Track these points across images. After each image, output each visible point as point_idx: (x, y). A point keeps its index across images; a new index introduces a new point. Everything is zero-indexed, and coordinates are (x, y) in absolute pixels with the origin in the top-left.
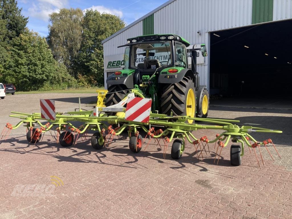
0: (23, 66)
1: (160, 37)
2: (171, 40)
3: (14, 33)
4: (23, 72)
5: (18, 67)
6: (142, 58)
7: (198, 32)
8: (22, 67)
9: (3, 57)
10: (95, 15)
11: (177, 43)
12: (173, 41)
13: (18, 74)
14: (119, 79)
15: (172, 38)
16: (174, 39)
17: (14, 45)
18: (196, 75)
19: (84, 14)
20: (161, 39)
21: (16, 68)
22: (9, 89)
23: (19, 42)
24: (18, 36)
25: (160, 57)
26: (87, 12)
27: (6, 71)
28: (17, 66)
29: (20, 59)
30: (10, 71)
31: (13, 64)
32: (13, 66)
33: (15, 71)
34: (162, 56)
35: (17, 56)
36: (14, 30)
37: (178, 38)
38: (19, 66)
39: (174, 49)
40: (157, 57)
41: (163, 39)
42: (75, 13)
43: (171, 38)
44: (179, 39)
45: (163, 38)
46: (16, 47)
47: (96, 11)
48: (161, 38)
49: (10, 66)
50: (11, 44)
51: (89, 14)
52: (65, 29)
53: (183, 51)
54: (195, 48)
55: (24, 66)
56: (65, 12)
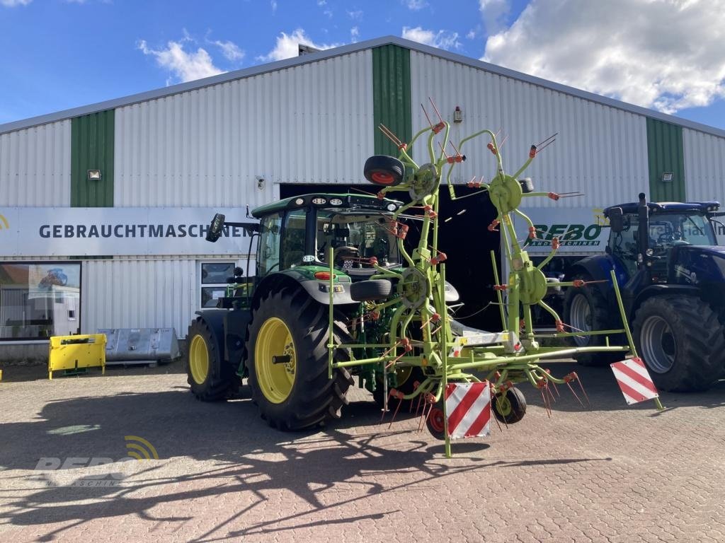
6: (67, 227)
7: (261, 181)
25: (138, 230)
34: (146, 226)
40: (127, 227)
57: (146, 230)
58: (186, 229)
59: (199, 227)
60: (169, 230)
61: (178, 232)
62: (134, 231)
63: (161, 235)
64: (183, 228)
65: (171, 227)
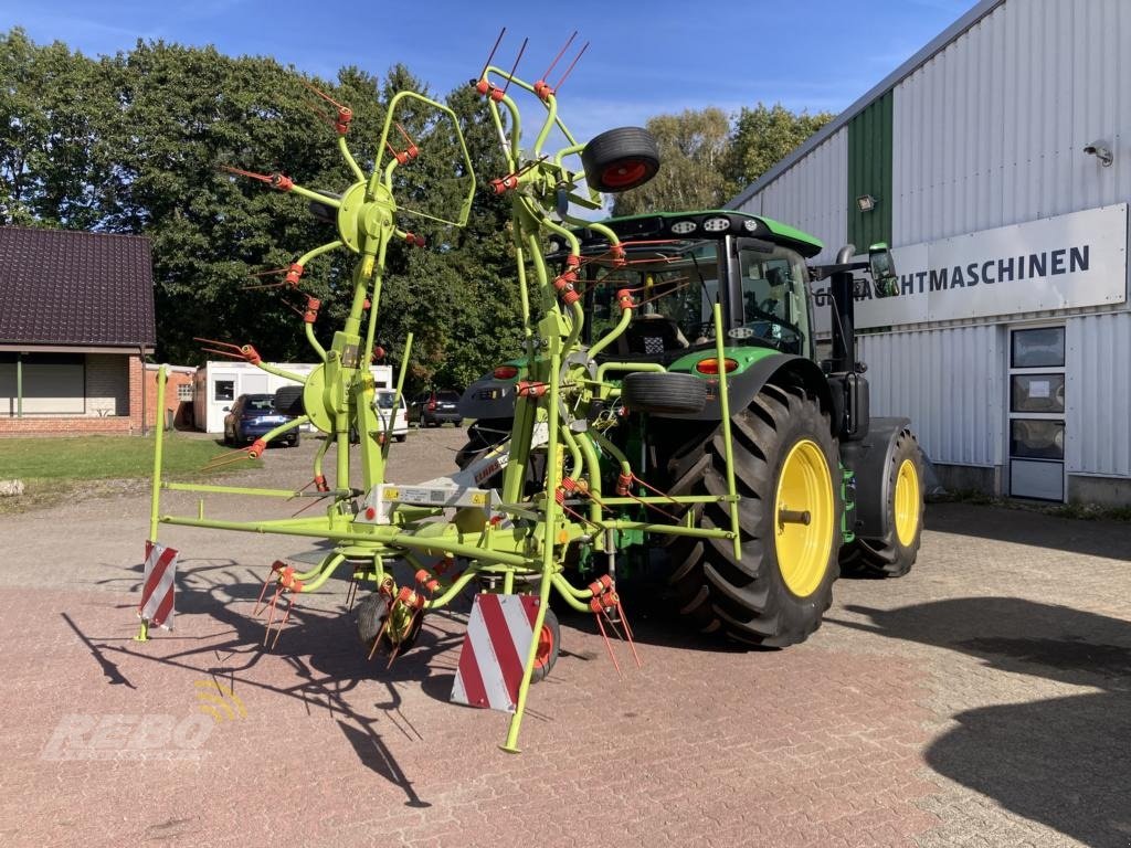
0: (510, 327)
1: (673, 224)
2: (720, 236)
3: (493, 219)
4: (508, 349)
5: (493, 334)
7: (1091, 150)
8: (506, 332)
9: (448, 301)
10: (773, 123)
11: (746, 248)
12: (728, 238)
13: (489, 357)
14: (504, 395)
15: (724, 228)
16: (729, 231)
17: (488, 259)
18: (851, 376)
19: (733, 125)
20: (677, 231)
21: (487, 337)
22: (445, 406)
23: (500, 250)
24: (500, 228)
26: (742, 115)
27: (457, 346)
28: (490, 331)
29: (503, 306)
30: (469, 348)
31: (476, 323)
32: (477, 331)
33: (481, 348)
34: (925, 274)
35: (495, 296)
36: (492, 208)
37: (751, 226)
38: (497, 330)
39: (730, 271)
41: (684, 231)
42: (699, 127)
43: (717, 229)
44: (758, 228)
45: (683, 228)
46: (493, 266)
47: (780, 108)
48: (676, 229)
49: (469, 332)
50: (479, 257)
51: (749, 123)
52: (659, 188)
53: (790, 275)
54: (845, 261)
55: (512, 330)
56: (664, 129)
57: (926, 279)
58: (978, 271)
59: (997, 264)
60: (955, 276)
61: (967, 278)
62: (911, 284)
63: (945, 287)
64: (974, 270)
65: (958, 270)
